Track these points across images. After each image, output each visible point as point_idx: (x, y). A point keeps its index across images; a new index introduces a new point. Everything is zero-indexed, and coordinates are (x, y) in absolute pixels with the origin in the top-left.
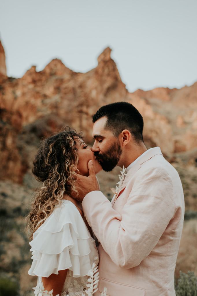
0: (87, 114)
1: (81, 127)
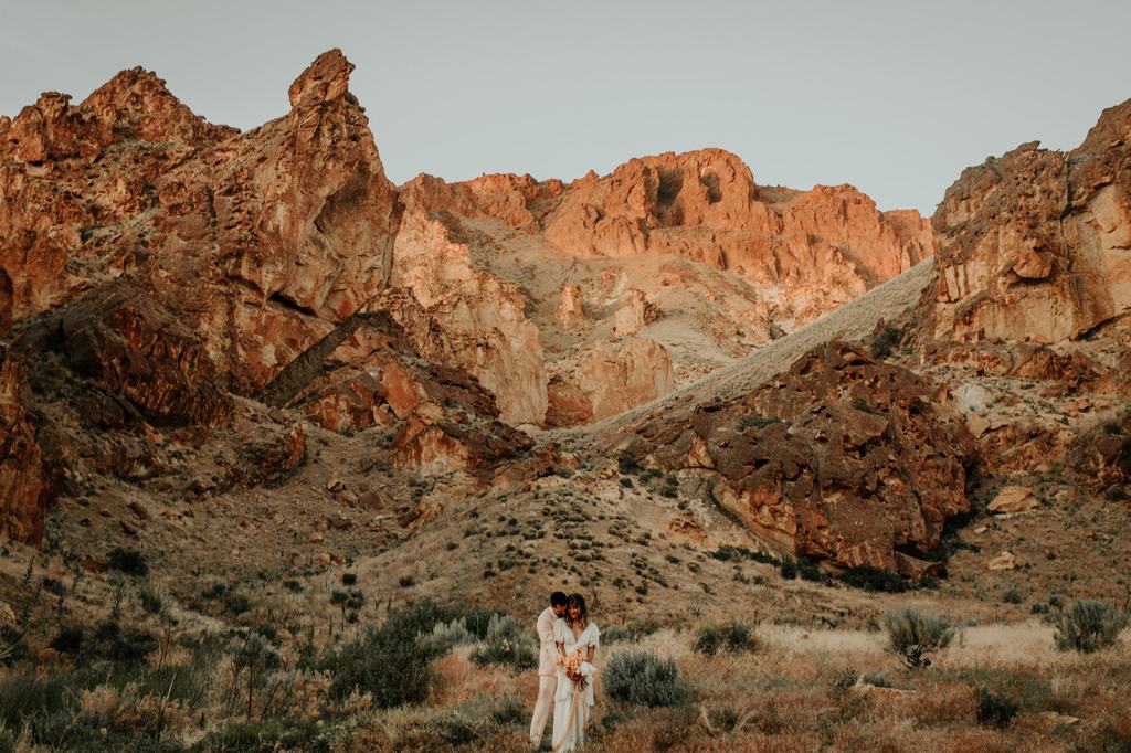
0: (254, 286)
1: (230, 332)
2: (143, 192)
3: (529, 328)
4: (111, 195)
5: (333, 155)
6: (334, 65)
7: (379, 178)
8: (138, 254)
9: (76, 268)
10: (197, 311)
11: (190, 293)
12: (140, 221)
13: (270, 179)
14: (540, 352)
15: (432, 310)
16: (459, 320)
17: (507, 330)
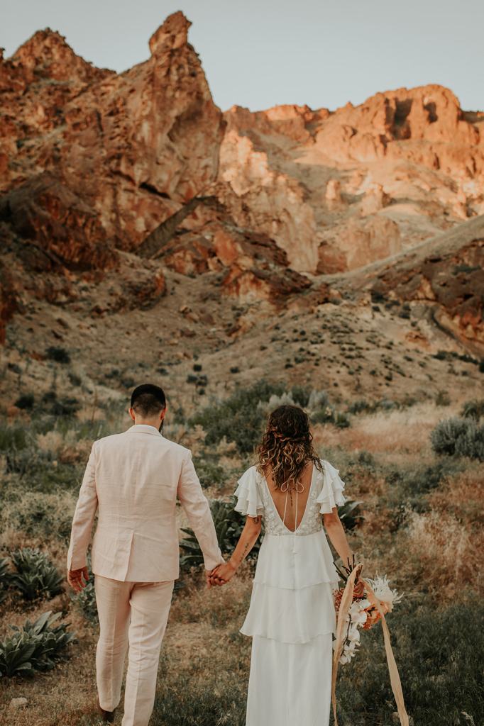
0: (129, 179)
1: (115, 209)
2: (55, 114)
3: (307, 208)
4: (35, 117)
5: (179, 88)
6: (177, 23)
7: (210, 103)
8: (54, 157)
9: (15, 167)
10: (93, 195)
11: (89, 183)
12: (54, 135)
13: (139, 105)
14: (313, 225)
15: (243, 197)
16: (260, 204)
17: (292, 210)
